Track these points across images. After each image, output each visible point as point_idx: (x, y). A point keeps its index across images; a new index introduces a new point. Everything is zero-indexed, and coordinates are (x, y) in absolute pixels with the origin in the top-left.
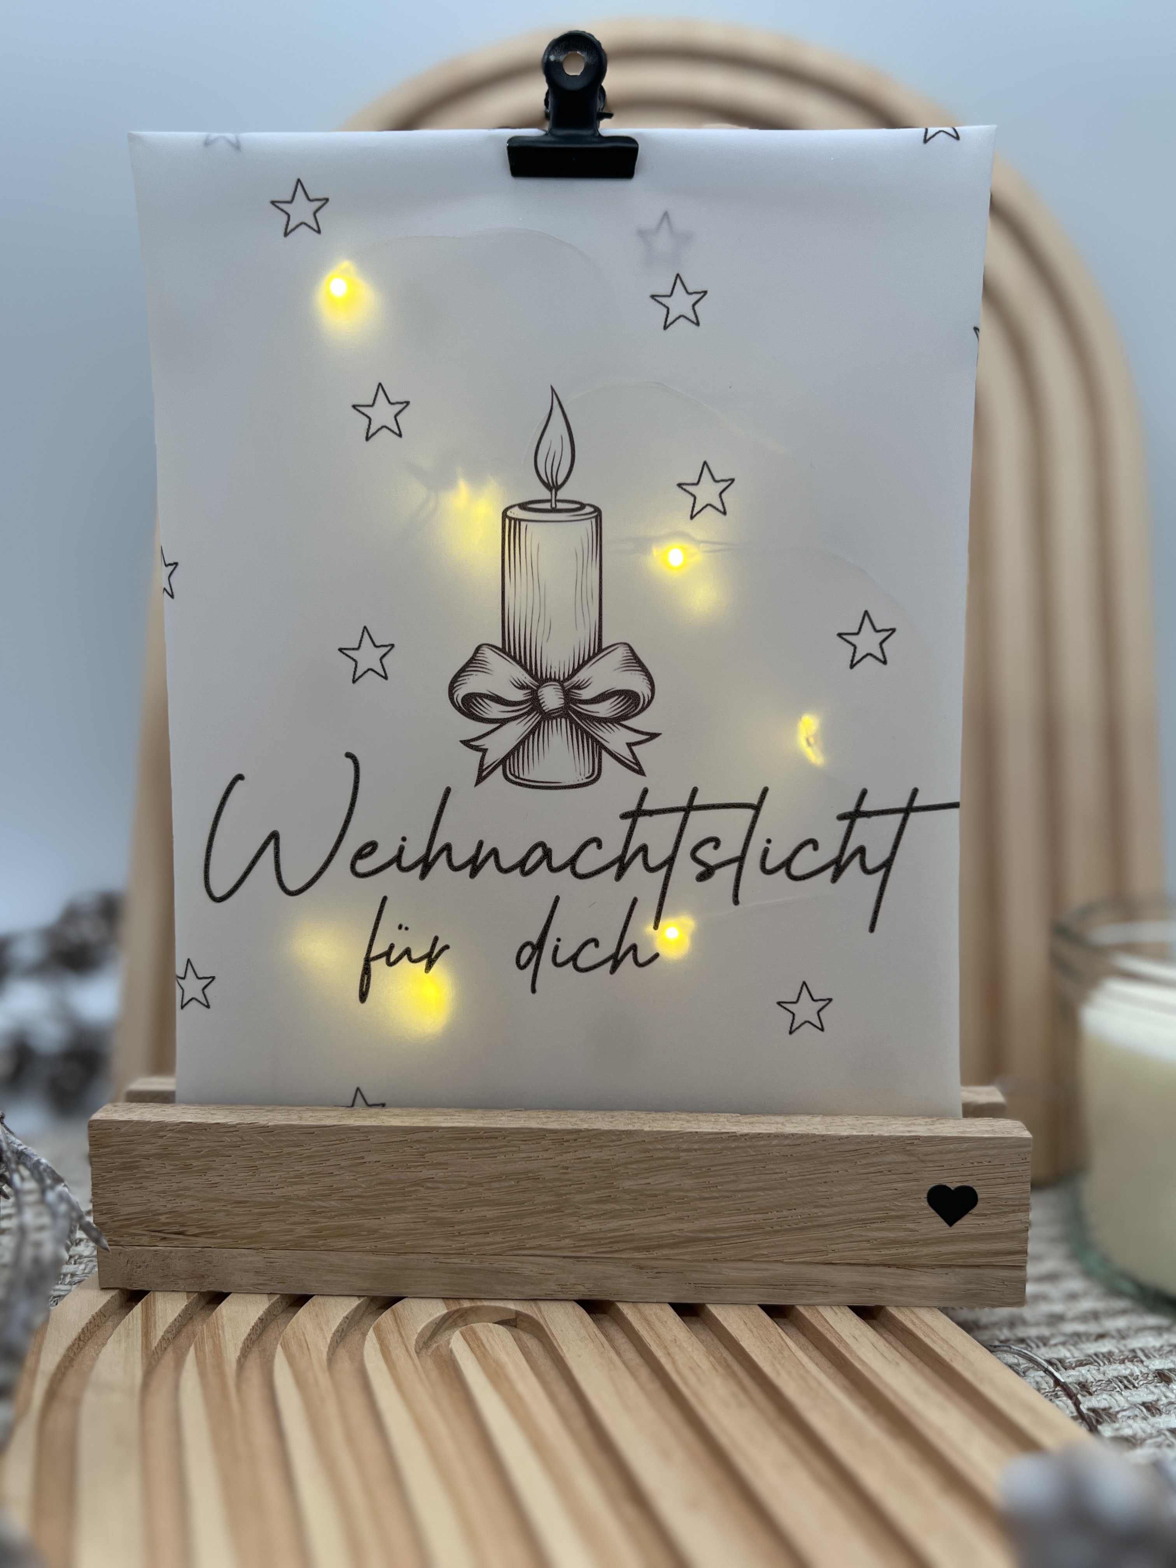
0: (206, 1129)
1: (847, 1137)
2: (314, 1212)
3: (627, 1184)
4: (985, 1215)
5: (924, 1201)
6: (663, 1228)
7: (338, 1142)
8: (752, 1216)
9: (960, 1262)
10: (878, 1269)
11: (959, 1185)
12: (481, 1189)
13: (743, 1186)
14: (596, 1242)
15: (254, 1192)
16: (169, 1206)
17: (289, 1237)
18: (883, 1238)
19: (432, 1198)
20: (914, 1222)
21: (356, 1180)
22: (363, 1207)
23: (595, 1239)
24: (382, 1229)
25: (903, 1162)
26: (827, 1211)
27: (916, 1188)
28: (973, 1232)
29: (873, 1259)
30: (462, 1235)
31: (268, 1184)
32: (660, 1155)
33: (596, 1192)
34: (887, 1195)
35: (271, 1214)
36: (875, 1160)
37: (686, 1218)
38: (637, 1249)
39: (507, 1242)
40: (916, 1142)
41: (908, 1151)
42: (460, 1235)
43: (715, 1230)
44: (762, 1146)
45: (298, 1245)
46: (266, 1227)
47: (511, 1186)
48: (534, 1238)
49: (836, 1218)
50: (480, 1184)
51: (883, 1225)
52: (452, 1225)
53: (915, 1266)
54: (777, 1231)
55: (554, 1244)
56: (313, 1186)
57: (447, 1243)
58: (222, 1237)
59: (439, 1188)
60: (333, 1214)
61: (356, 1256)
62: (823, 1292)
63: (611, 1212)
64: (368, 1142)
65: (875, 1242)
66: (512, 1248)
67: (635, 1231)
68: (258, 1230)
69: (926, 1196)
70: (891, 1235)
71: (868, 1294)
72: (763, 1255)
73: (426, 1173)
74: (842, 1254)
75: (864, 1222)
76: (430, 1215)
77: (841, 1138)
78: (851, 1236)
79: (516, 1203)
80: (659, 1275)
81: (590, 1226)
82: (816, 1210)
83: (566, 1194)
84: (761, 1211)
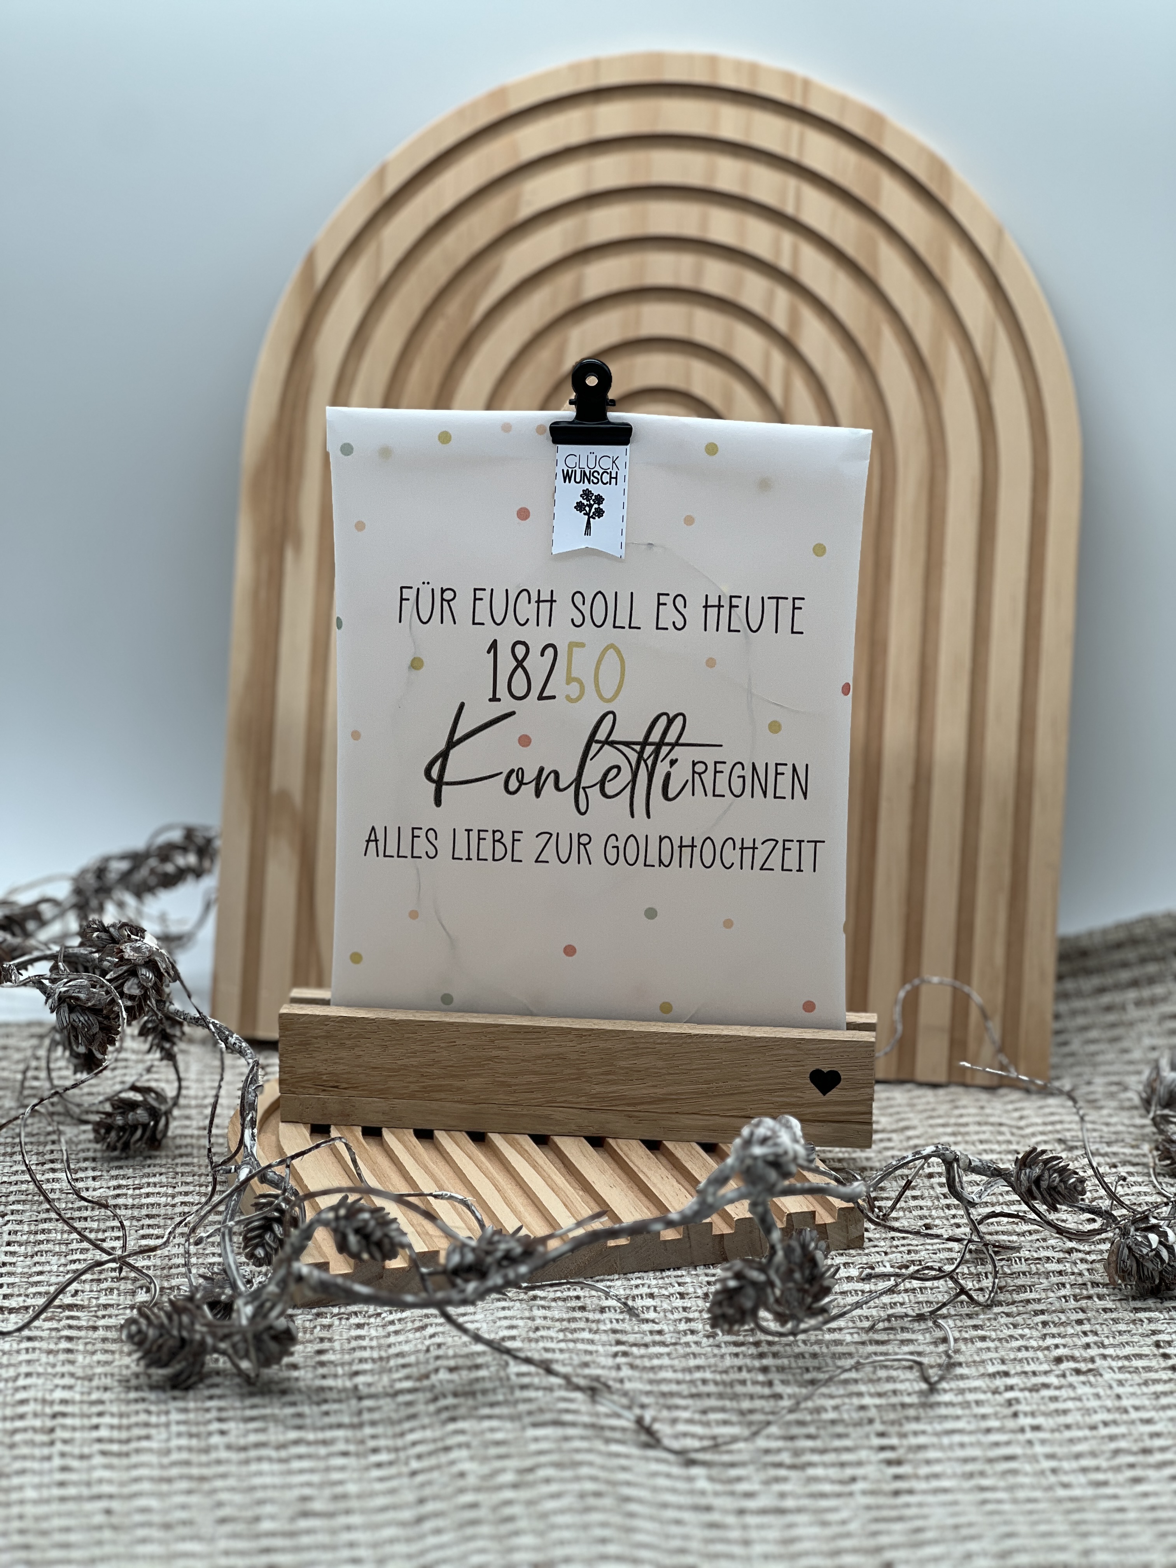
0: (355, 1021)
1: (760, 1038)
2: (422, 1076)
3: (622, 1063)
4: (845, 1089)
5: (807, 1079)
6: (644, 1091)
8: (700, 1086)
9: (831, 1118)
11: (830, 1069)
12: (530, 1064)
13: (693, 1067)
14: (601, 1100)
15: (384, 1062)
16: (330, 1069)
17: (407, 1091)
18: (782, 1101)
19: (498, 1069)
20: (802, 1092)
21: (450, 1056)
22: (454, 1073)
23: (601, 1098)
24: (465, 1088)
25: (795, 1054)
27: (802, 1070)
28: (839, 1099)
30: (517, 1092)
31: (393, 1056)
32: (643, 1046)
33: (604, 1068)
34: (786, 1075)
35: (395, 1076)
36: (776, 1052)
37: (659, 1086)
38: (629, 1105)
39: (545, 1098)
40: (803, 1042)
41: (798, 1047)
42: (515, 1092)
43: (677, 1094)
44: (708, 1041)
45: (412, 1096)
46: (391, 1084)
47: (549, 1063)
48: (562, 1096)
49: (752, 1088)
50: (529, 1061)
51: (782, 1093)
52: (510, 1086)
55: (574, 1100)
56: (421, 1059)
57: (507, 1098)
58: (362, 1090)
59: (503, 1062)
60: (434, 1077)
61: (448, 1104)
63: (611, 1081)
64: (457, 1032)
65: (777, 1104)
66: (548, 1102)
67: (627, 1093)
68: (388, 1086)
69: (809, 1075)
70: (787, 1100)
72: (704, 1110)
73: (495, 1053)
74: (756, 1111)
75: (770, 1091)
76: (497, 1079)
78: (762, 1100)
79: (551, 1074)
81: (598, 1089)
82: (740, 1083)
83: (583, 1069)
84: (706, 1082)
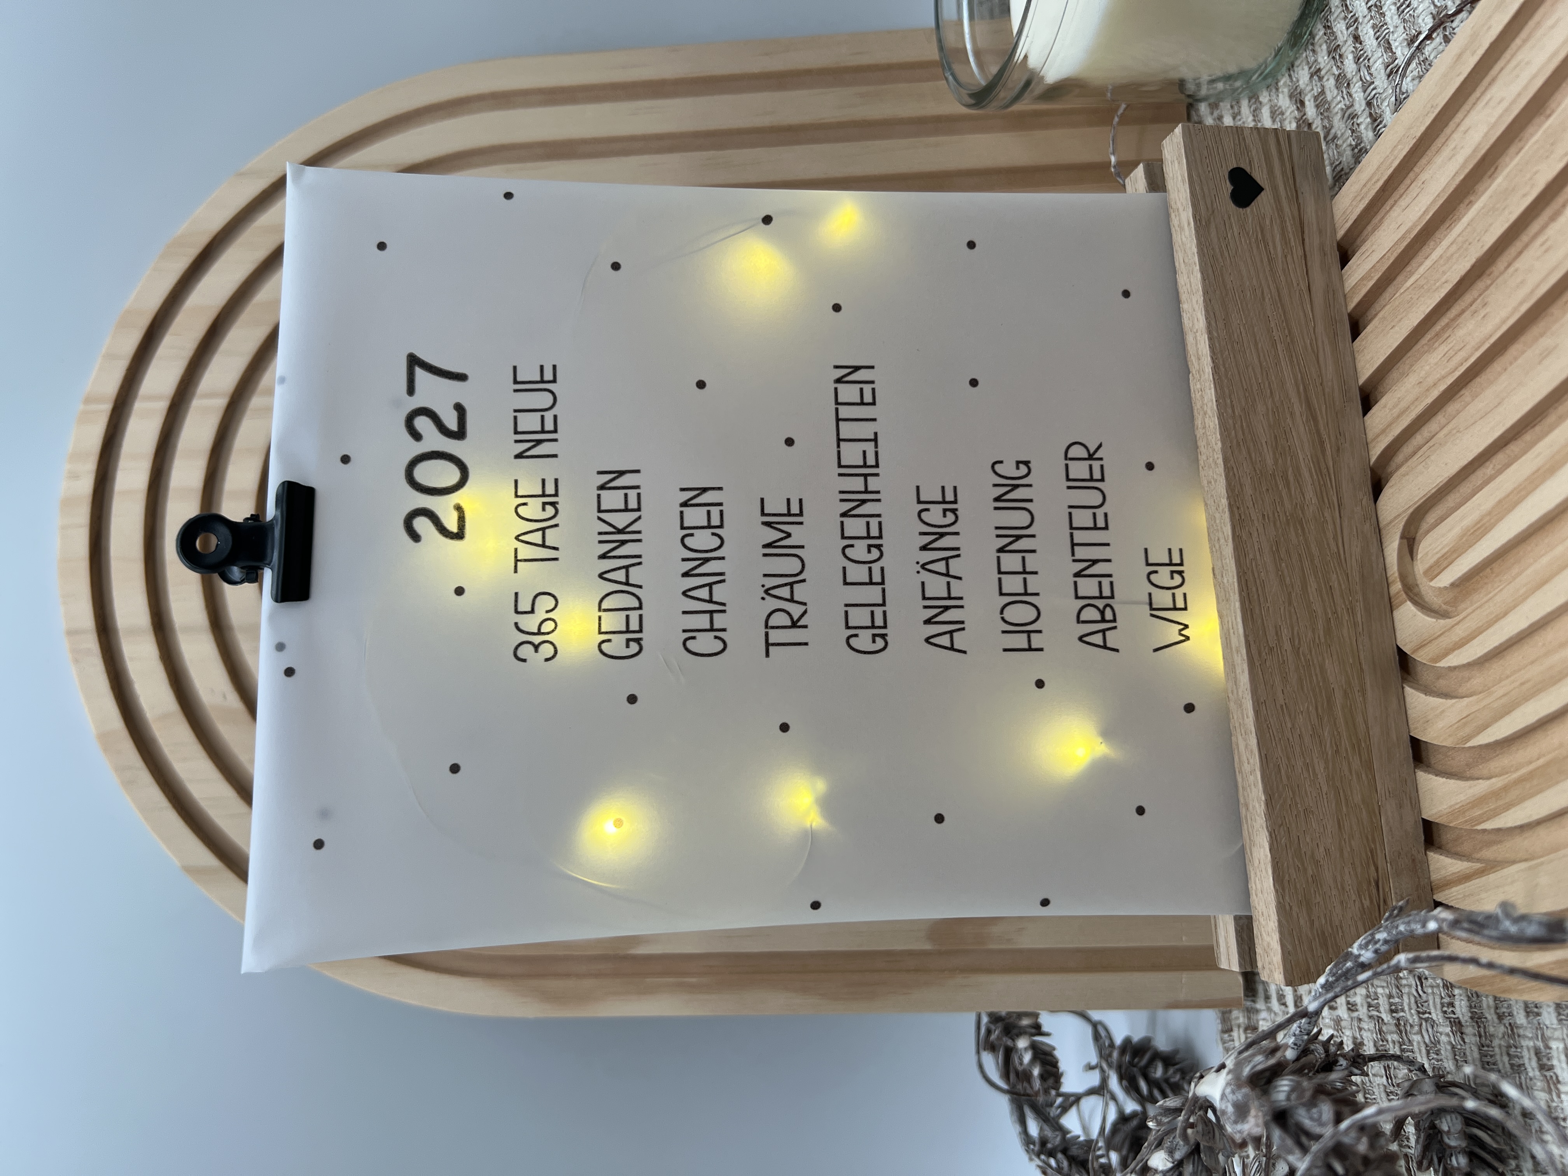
0: (1277, 862)
1: (1202, 273)
2: (1337, 751)
4: (1250, 162)
5: (1246, 211)
6: (1302, 429)
7: (1271, 731)
8: (1280, 353)
9: (1291, 181)
10: (1307, 249)
11: (1228, 181)
12: (1294, 595)
13: (1256, 361)
14: (1323, 488)
15: (1328, 812)
17: (1363, 776)
18: (1281, 244)
19: (1308, 640)
20: (1264, 218)
21: (1302, 712)
22: (1325, 704)
23: (1320, 489)
24: (1342, 686)
25: (1216, 228)
26: (1266, 291)
27: (1236, 218)
28: (1265, 171)
29: (1301, 252)
30: (1336, 609)
31: (1318, 798)
32: (1241, 432)
33: (1280, 488)
34: (1245, 241)
35: (1345, 796)
36: (1217, 250)
37: (1290, 410)
38: (1323, 451)
39: (1336, 569)
40: (1198, 218)
41: (1206, 223)
42: (1336, 612)
44: (1220, 345)
45: (1369, 767)
46: (1358, 799)
47: (1287, 567)
48: (1328, 544)
49: (1271, 282)
50: (1290, 594)
51: (1270, 244)
52: (1328, 621)
53: (1300, 218)
54: (1290, 332)
55: (1330, 526)
56: (1313, 754)
57: (1345, 624)
58: (1374, 841)
59: (1298, 633)
60: (1335, 732)
61: (1370, 709)
62: (1334, 294)
63: (1295, 475)
64: (1267, 702)
65: (1286, 251)
66: (1340, 564)
67: (1308, 454)
68: (1362, 806)
69: (1241, 209)
70: (1278, 237)
71: (1329, 256)
72: (1311, 344)
74: (1300, 279)
75: (1270, 260)
76: (1323, 640)
77: (1204, 279)
78: (1284, 270)
79: (1301, 561)
80: (1342, 434)
81: (1310, 494)
82: (1267, 300)
83: (1287, 517)
84: (1274, 344)
